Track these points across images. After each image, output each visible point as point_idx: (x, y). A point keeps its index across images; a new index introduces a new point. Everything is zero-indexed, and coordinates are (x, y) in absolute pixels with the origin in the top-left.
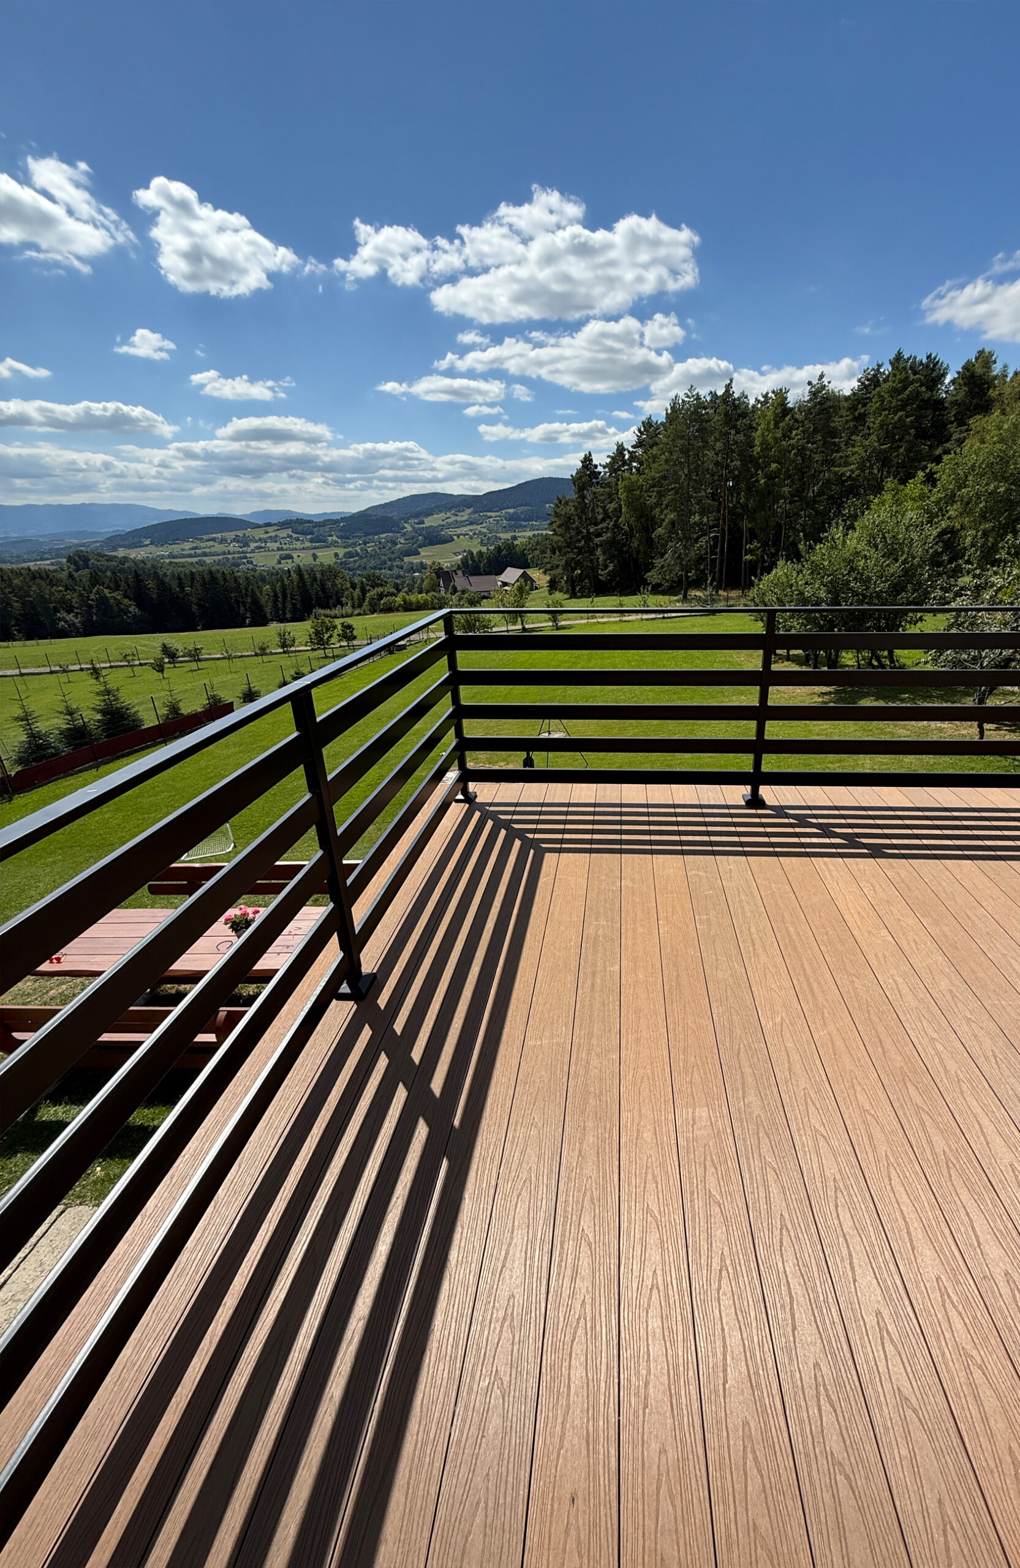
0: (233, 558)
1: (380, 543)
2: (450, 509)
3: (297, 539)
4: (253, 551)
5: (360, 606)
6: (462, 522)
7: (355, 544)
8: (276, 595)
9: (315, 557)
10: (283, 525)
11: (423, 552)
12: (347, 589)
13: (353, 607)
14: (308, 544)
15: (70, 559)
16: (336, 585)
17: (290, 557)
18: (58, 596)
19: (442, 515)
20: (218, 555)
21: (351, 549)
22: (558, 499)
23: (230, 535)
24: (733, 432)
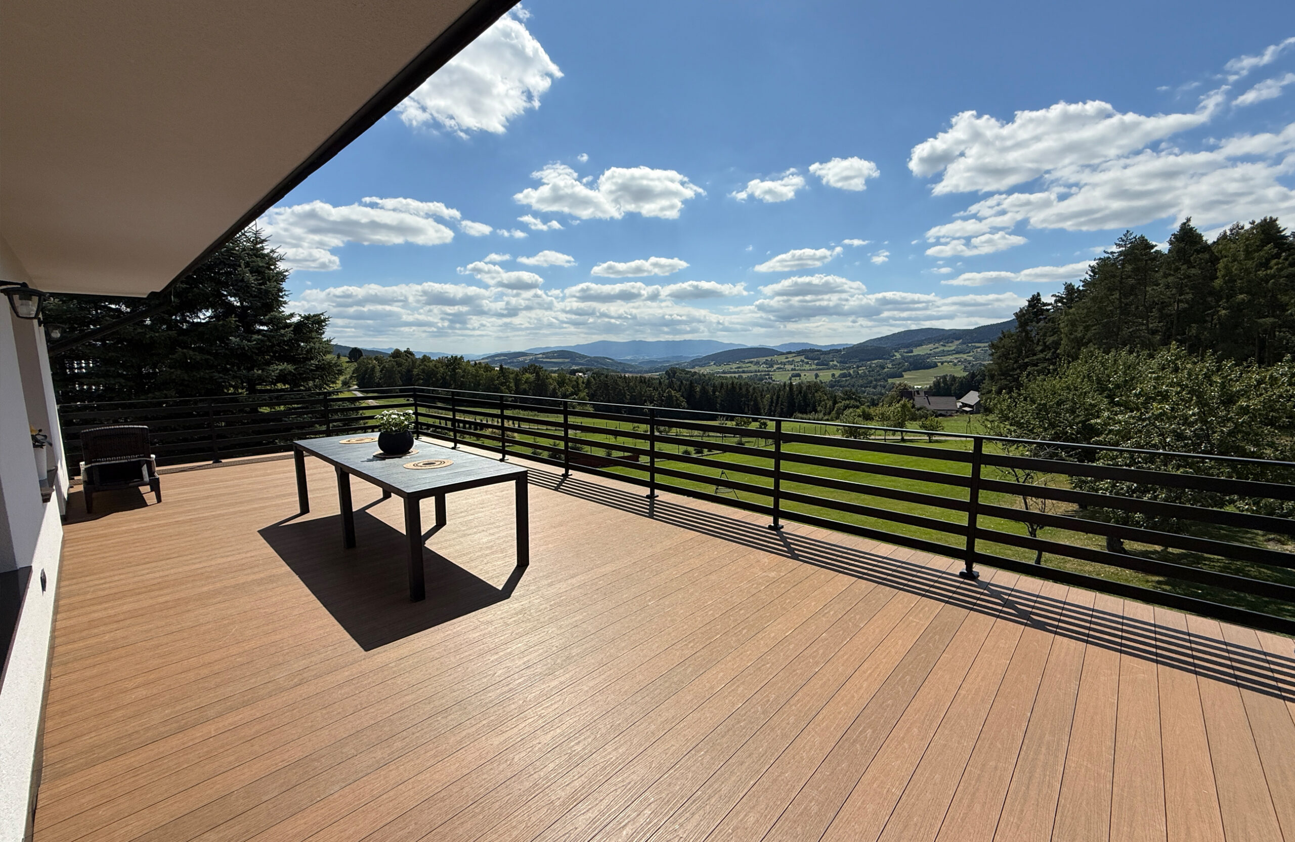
0: (760, 375)
1: (870, 367)
2: (939, 341)
3: (807, 363)
4: (775, 371)
5: (829, 414)
6: (948, 351)
7: (850, 368)
8: (772, 402)
9: (817, 376)
10: (799, 353)
11: (907, 375)
12: (824, 400)
13: (825, 414)
14: (814, 367)
15: (667, 373)
16: (815, 397)
17: (799, 375)
18: (648, 393)
19: (931, 346)
20: (751, 373)
21: (845, 371)
23: (763, 359)
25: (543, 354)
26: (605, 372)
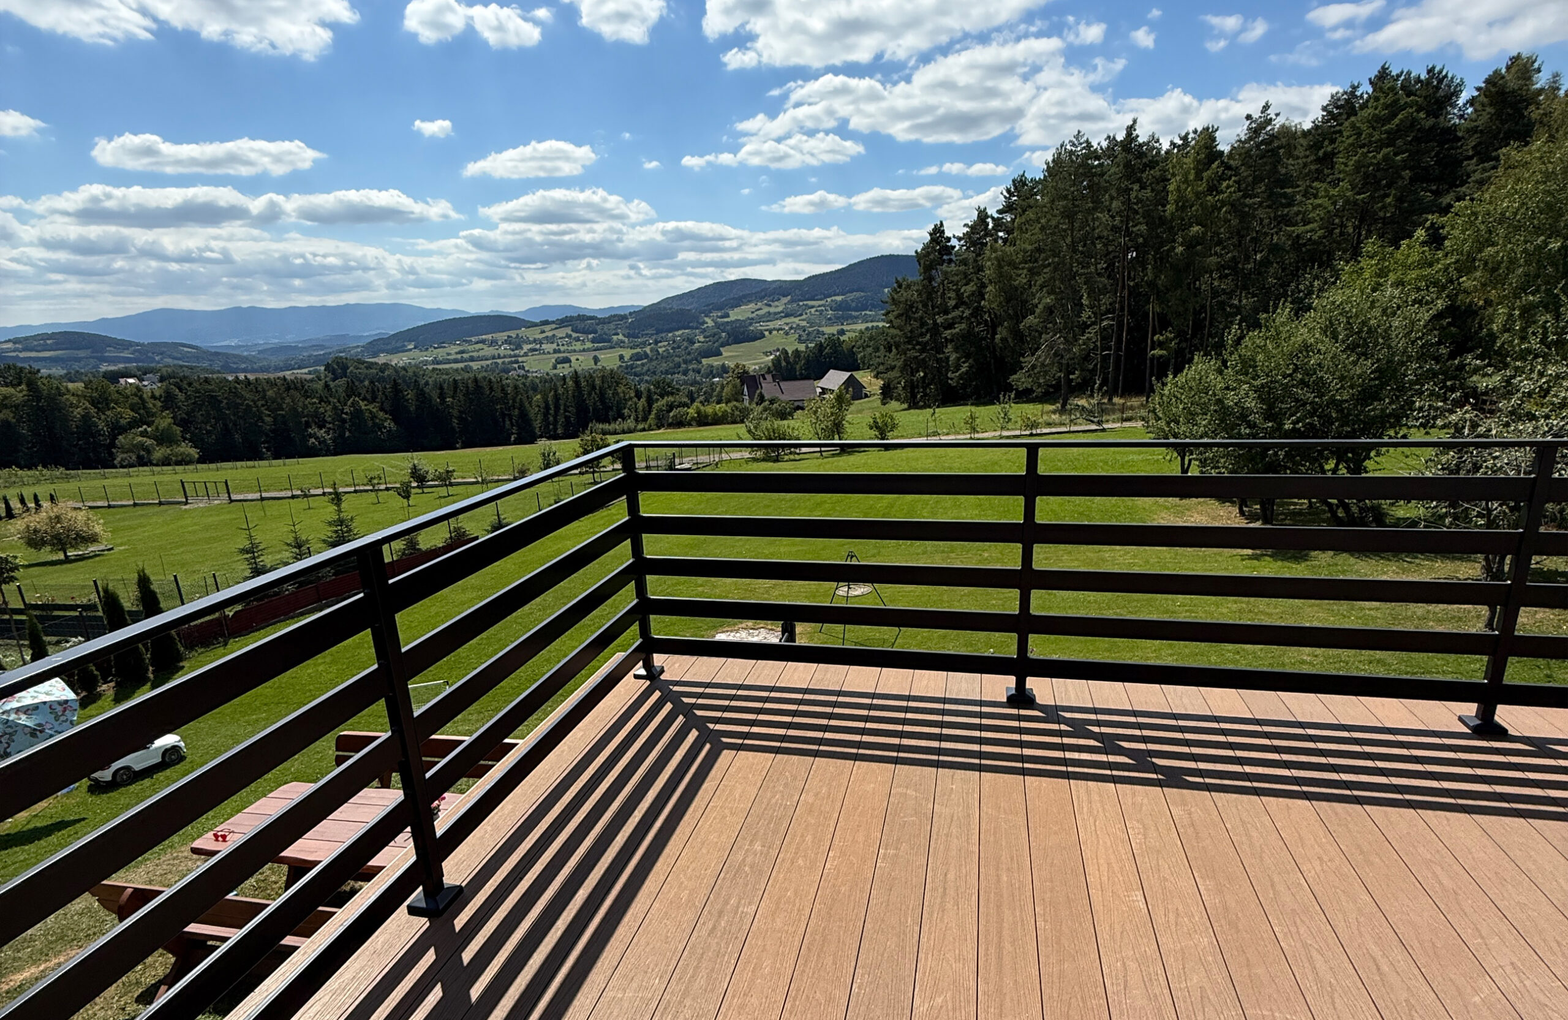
0: (503, 363)
1: (674, 341)
2: (762, 298)
3: (578, 339)
4: (526, 355)
5: (645, 419)
6: (775, 314)
7: (644, 344)
8: (547, 407)
9: (596, 360)
10: (562, 323)
11: (726, 352)
12: (631, 398)
13: (637, 420)
14: (589, 345)
15: (328, 367)
16: (618, 394)
17: (567, 360)
18: (311, 409)
19: (752, 306)
20: (487, 359)
21: (639, 350)
22: (897, 282)
23: (502, 336)
24: (1136, 187)
25: (15, 341)
26: (187, 373)
